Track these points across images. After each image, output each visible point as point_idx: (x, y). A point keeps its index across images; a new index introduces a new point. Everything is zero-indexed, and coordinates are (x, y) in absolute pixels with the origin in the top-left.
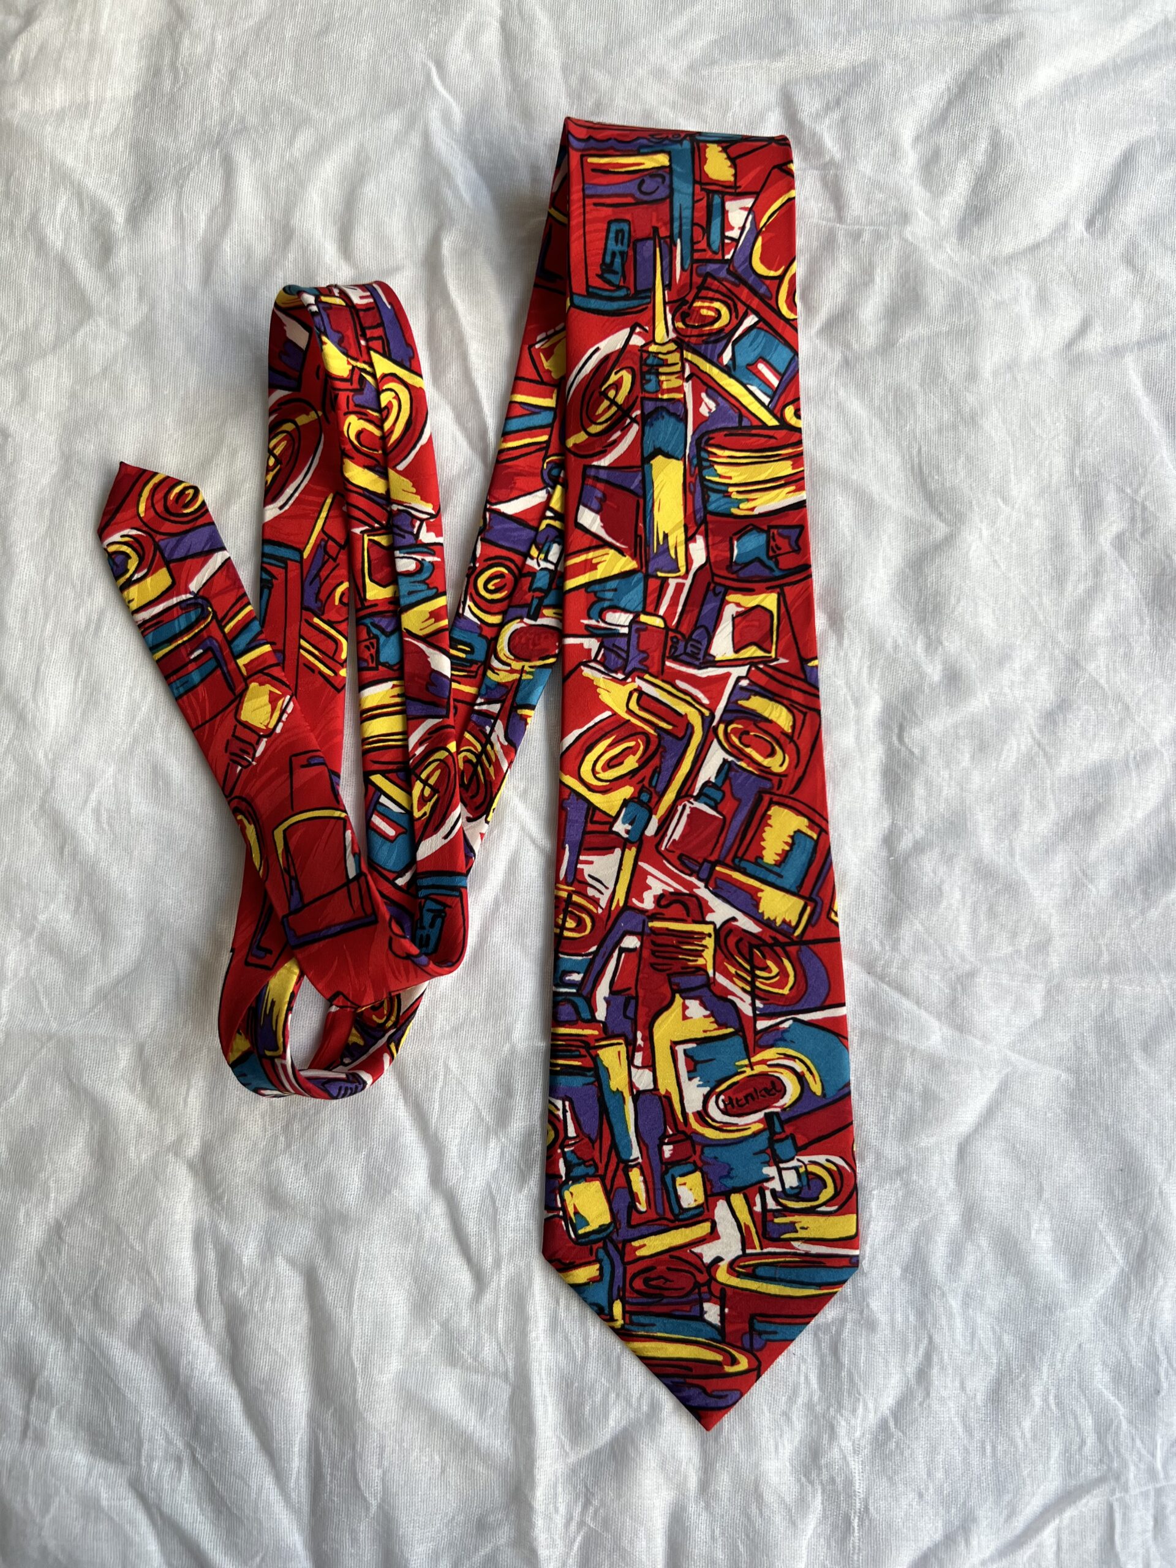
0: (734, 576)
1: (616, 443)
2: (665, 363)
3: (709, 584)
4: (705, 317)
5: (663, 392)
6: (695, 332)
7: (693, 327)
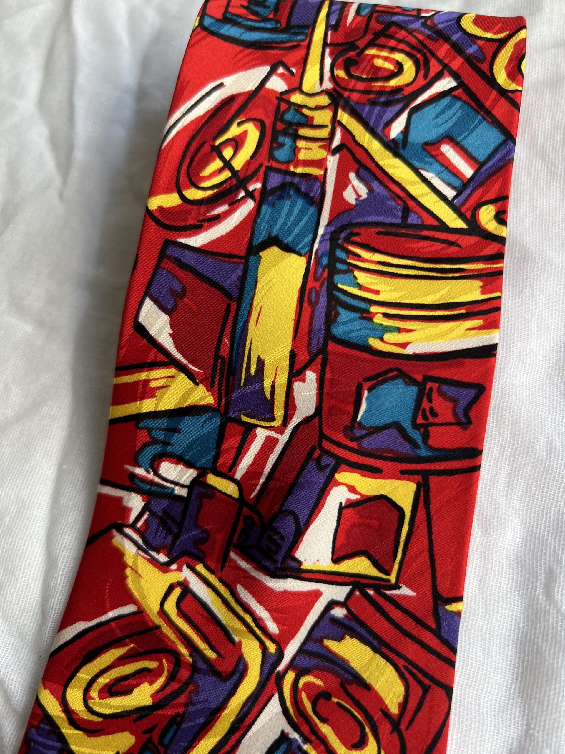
0: (354, 445)
1: (218, 219)
2: (309, 123)
3: (313, 449)
4: (379, 69)
5: (298, 163)
6: (361, 86)
7: (359, 79)
